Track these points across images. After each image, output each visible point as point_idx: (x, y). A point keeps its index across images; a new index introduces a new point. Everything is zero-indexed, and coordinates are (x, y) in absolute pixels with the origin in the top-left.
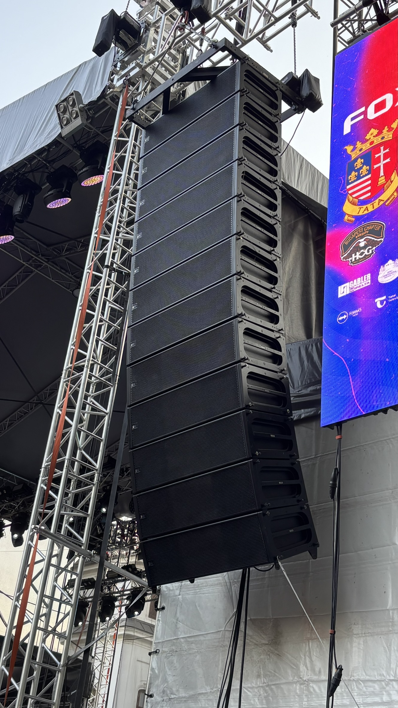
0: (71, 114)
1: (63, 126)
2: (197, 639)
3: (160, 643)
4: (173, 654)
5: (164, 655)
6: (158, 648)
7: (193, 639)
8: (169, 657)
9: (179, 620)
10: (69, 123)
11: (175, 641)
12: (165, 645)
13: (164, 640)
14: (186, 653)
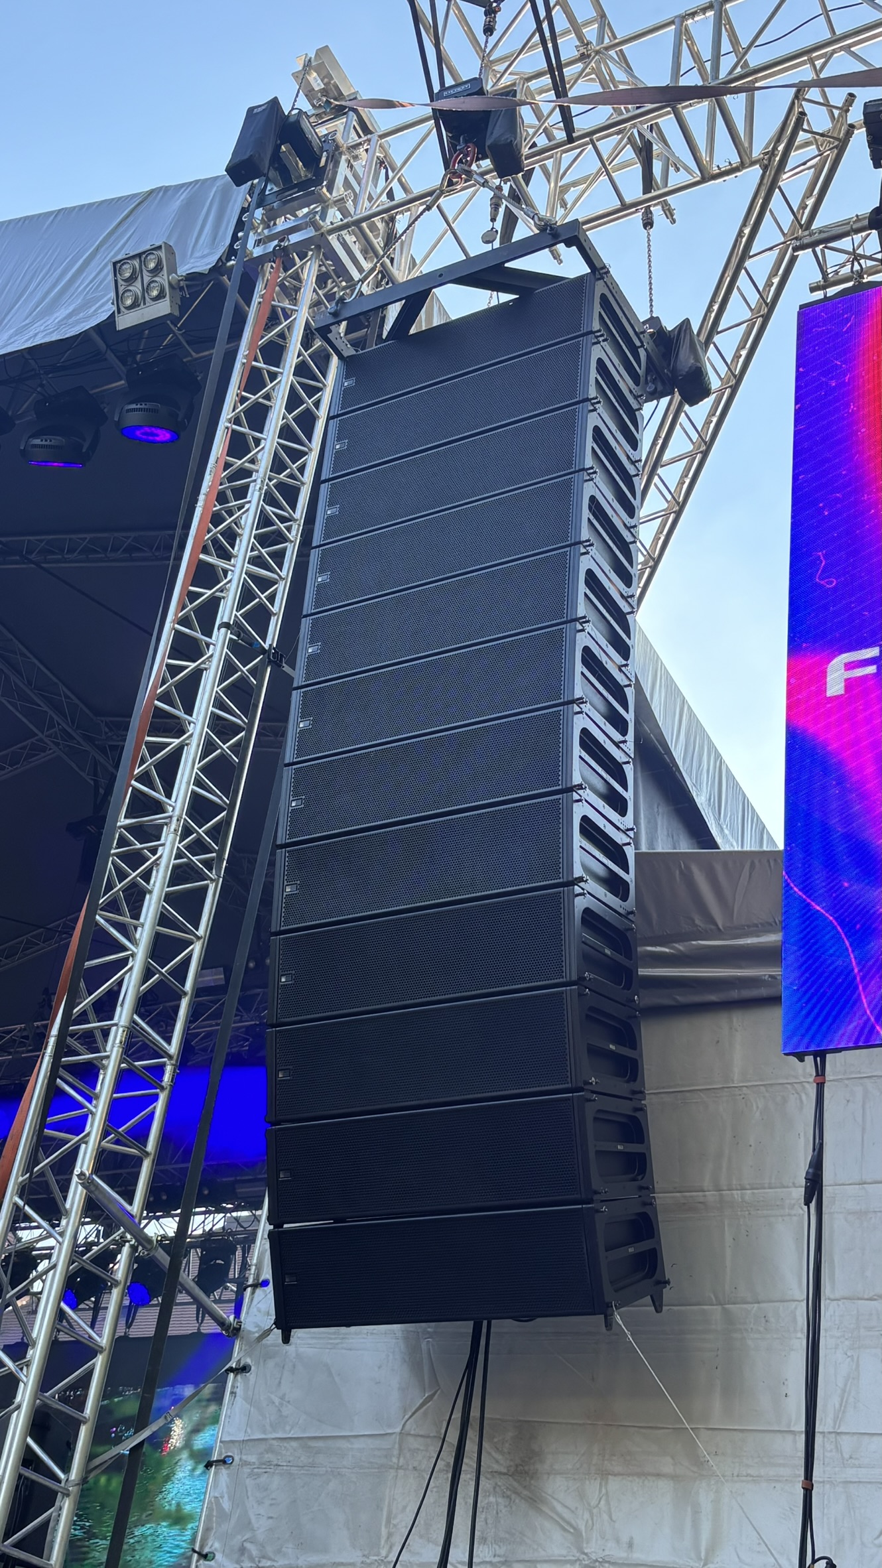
0: (146, 289)
1: (122, 309)
2: (330, 1443)
3: (237, 1444)
4: (268, 1470)
5: (247, 1470)
6: (229, 1454)
7: (320, 1444)
8: (258, 1475)
9: (287, 1399)
10: (139, 306)
11: (275, 1443)
12: (247, 1448)
13: (246, 1439)
14: (302, 1472)
